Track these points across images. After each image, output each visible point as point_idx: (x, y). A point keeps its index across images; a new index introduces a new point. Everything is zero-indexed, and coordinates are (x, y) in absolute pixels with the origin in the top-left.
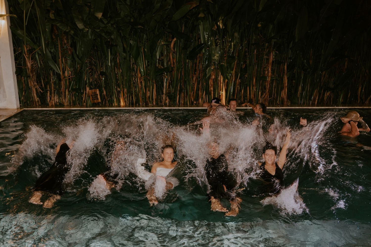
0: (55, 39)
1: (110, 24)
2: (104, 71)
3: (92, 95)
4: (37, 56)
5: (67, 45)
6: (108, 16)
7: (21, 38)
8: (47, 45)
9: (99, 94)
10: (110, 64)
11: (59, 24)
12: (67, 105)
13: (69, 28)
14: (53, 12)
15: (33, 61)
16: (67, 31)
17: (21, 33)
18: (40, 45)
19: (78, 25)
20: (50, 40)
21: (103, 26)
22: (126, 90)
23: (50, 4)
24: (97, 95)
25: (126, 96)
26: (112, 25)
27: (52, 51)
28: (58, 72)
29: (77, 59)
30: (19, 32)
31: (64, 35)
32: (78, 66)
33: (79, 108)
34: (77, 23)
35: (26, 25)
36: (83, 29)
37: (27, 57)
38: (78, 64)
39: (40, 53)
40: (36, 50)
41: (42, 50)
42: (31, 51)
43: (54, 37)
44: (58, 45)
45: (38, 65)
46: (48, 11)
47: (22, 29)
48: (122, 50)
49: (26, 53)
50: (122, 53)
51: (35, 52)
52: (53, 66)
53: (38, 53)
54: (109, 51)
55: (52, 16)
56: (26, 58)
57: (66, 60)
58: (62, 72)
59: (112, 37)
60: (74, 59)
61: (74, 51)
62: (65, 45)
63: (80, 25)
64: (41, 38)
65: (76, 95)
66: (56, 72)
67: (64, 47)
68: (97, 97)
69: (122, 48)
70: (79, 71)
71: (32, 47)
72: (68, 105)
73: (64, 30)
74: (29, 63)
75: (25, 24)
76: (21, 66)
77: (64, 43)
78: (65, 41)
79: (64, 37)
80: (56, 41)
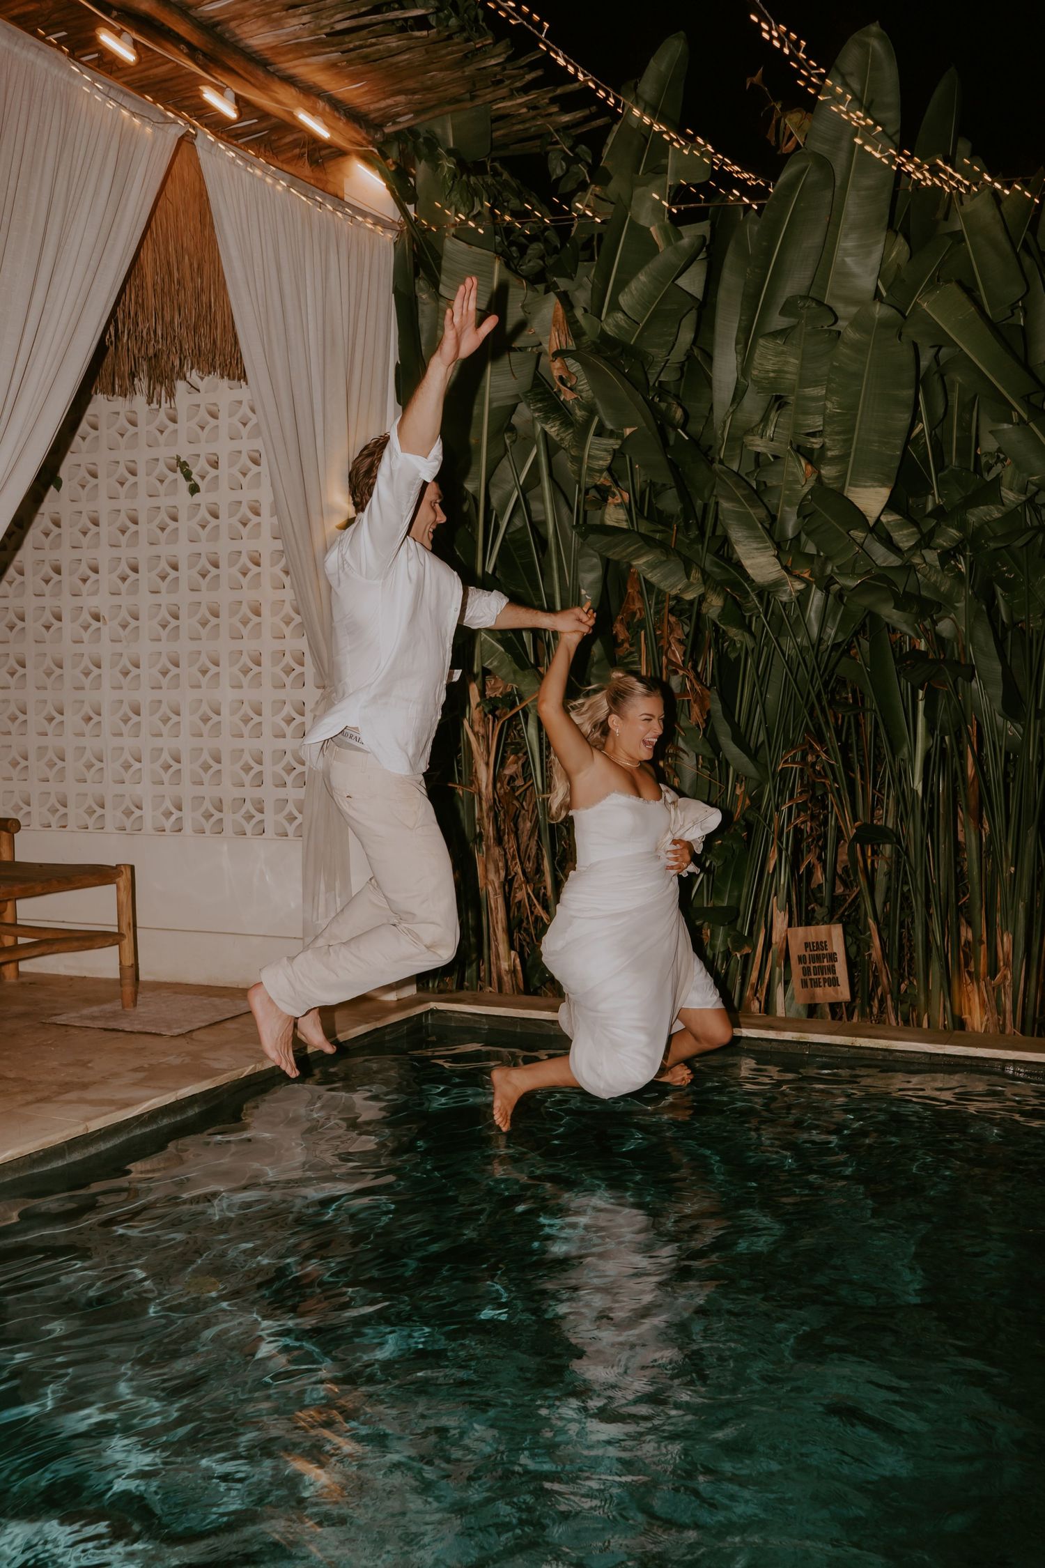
0: (626, 645)
1: (932, 556)
2: (890, 825)
3: (801, 959)
4: (532, 734)
5: (681, 672)
6: (930, 507)
9: (841, 957)
10: (918, 786)
11: (645, 560)
13: (698, 579)
14: (625, 495)
16: (689, 596)
19: (746, 563)
21: (894, 561)
22: (1007, 939)
23: (609, 458)
24: (833, 957)
25: (1005, 977)
26: (946, 556)
29: (731, 749)
31: (672, 619)
32: (738, 792)
34: (739, 550)
35: (490, 571)
36: (777, 584)
37: (476, 734)
38: (737, 778)
42: (499, 706)
43: (622, 634)
46: (599, 495)
48: (998, 705)
49: (477, 715)
50: (1000, 720)
54: (921, 705)
55: (614, 516)
56: (472, 739)
59: (945, 627)
60: (716, 748)
61: (717, 707)
62: (676, 673)
63: (762, 560)
68: (832, 970)
69: (998, 692)
70: (743, 816)
71: (505, 687)
73: (674, 592)
74: (487, 764)
76: (449, 780)
77: (670, 662)
78: (673, 652)
79: (672, 631)
80: (632, 653)
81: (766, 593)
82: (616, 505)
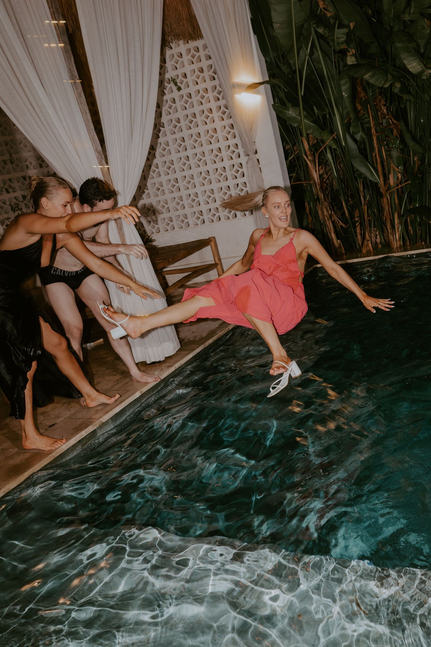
0: (362, 112)
4: (329, 156)
5: (387, 117)
7: (295, 125)
8: (347, 127)
11: (368, 75)
12: (398, 246)
13: (389, 77)
14: (354, 51)
15: (322, 169)
16: (386, 86)
17: (294, 115)
18: (332, 131)
19: (409, 67)
20: (352, 116)
23: (345, 37)
27: (358, 137)
28: (373, 180)
29: (411, 144)
30: (291, 113)
31: (380, 97)
32: (415, 159)
33: (423, 248)
34: (405, 62)
35: (303, 94)
36: (422, 73)
37: (309, 160)
38: (414, 154)
39: (334, 147)
40: (327, 143)
41: (337, 141)
42: (315, 148)
43: (359, 107)
44: (369, 122)
45: (332, 173)
46: (343, 53)
47: (295, 104)
49: (308, 153)
51: (325, 148)
52: (363, 170)
53: (330, 148)
55: (351, 60)
56: (308, 162)
57: (388, 151)
58: (382, 179)
60: (405, 144)
61: (403, 127)
62: (385, 117)
63: (415, 64)
64: (334, 115)
65: (416, 220)
66: (371, 181)
67: (382, 124)
70: (419, 169)
71: (317, 139)
72: (400, 247)
73: (381, 86)
74: (316, 171)
75: (301, 93)
76: (301, 181)
77: (382, 114)
78: (383, 110)
79: (380, 101)
80: (364, 114)
81: (416, 77)
82: (351, 56)
